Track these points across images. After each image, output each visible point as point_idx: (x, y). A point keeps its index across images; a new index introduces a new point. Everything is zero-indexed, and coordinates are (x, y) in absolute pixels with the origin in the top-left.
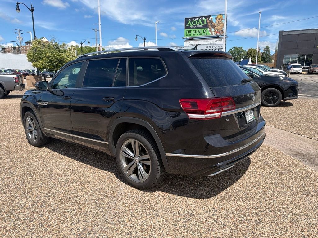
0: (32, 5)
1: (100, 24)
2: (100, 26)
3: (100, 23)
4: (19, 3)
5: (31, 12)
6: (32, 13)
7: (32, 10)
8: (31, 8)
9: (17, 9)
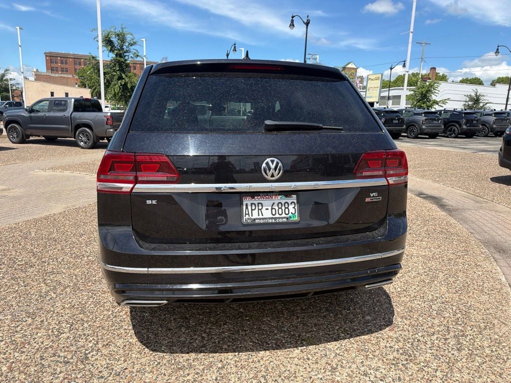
0: (308, 16)
1: (412, 32)
2: (411, 35)
3: (412, 30)
4: (294, 16)
5: (305, 26)
6: (307, 28)
7: (307, 24)
8: (306, 21)
9: (290, 25)
